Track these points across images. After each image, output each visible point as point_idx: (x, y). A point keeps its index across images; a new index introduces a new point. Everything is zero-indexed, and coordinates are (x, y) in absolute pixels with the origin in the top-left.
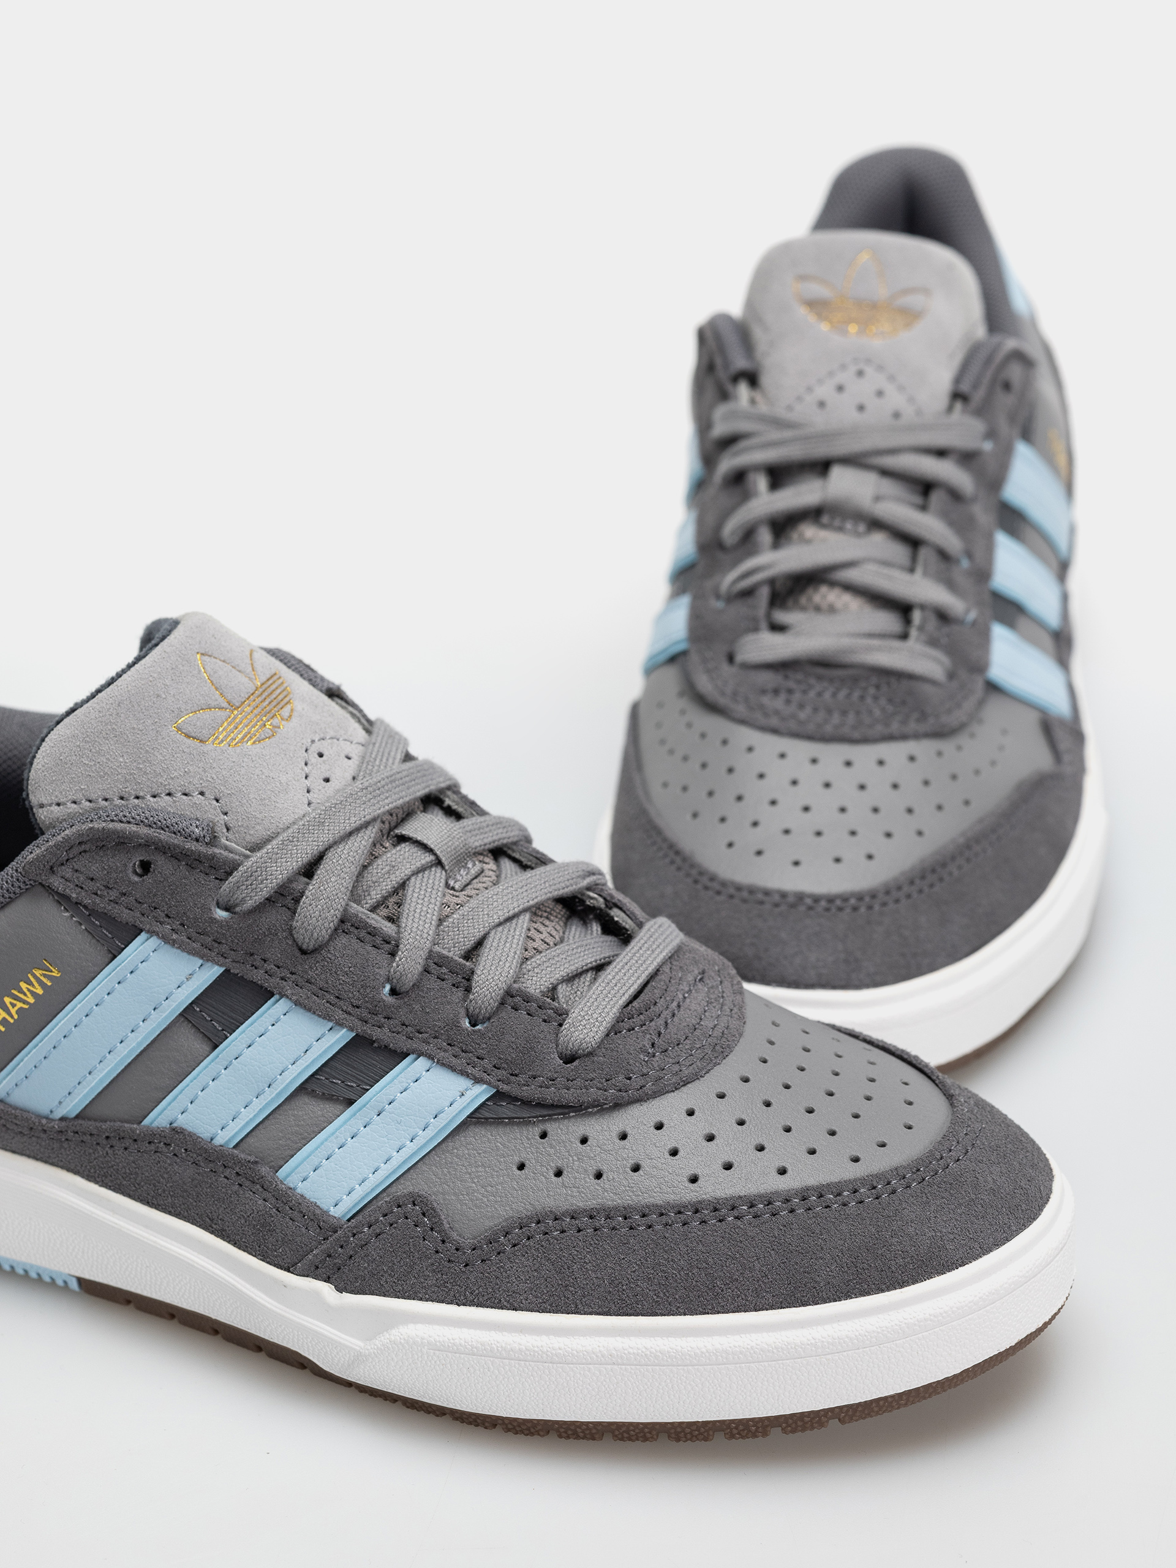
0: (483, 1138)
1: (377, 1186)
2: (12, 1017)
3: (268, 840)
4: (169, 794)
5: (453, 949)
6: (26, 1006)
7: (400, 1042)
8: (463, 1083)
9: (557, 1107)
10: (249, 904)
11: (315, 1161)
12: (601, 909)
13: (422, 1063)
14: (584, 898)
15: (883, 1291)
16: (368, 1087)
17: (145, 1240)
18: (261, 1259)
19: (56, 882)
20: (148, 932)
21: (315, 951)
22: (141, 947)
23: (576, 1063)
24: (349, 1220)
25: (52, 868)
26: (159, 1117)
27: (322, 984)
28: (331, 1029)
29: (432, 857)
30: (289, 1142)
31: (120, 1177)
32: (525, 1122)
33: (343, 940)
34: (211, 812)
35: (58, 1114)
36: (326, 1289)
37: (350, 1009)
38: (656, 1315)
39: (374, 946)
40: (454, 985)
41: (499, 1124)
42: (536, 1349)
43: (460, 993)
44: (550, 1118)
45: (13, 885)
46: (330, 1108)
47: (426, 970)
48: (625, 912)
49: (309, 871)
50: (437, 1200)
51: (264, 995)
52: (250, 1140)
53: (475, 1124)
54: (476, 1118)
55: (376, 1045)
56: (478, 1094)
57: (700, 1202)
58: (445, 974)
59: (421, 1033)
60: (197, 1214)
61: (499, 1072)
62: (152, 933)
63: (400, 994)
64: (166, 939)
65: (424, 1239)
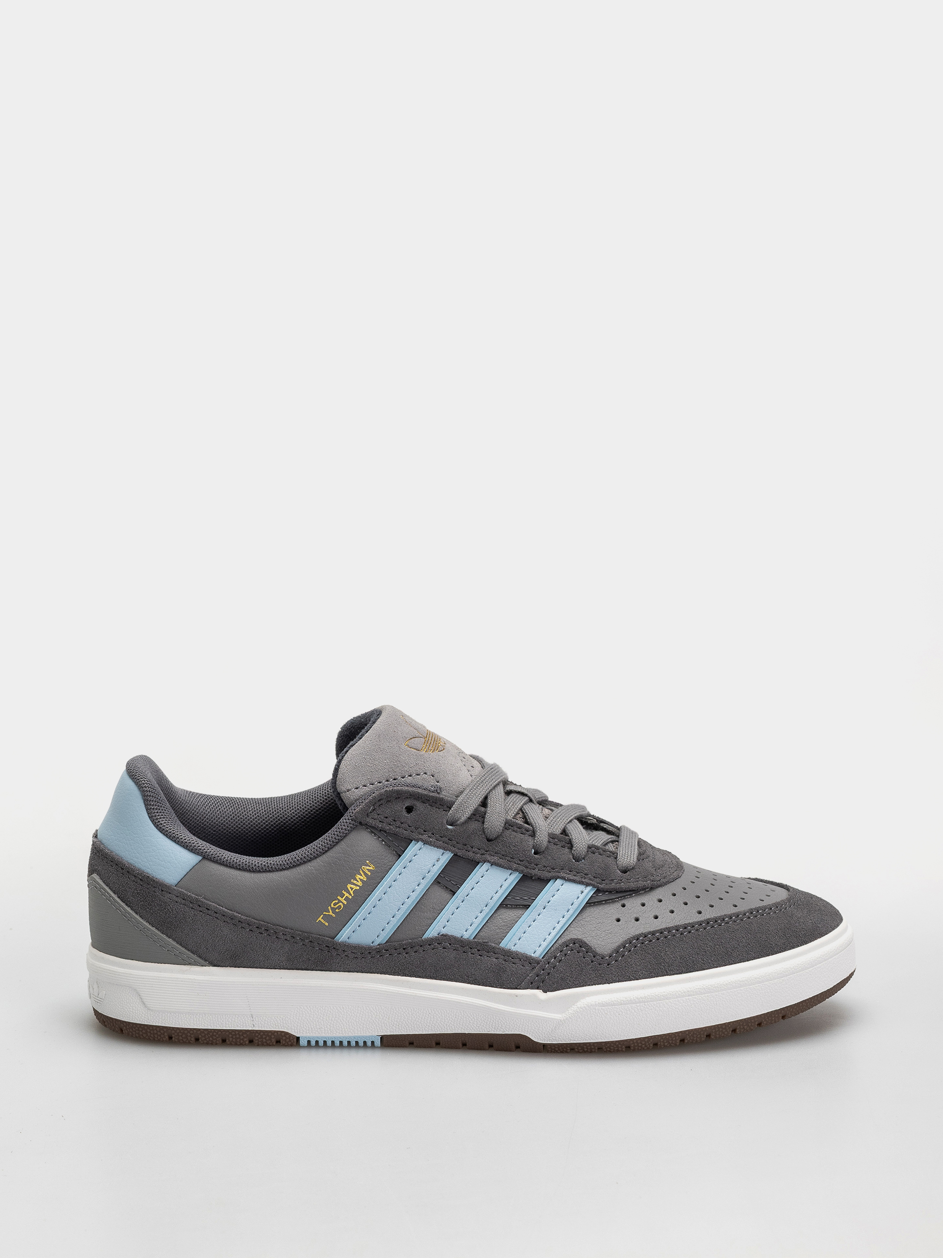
0: (596, 912)
1: (552, 940)
2: (351, 895)
3: (462, 792)
4: (410, 776)
5: (558, 831)
6: (358, 888)
7: (545, 875)
8: (581, 887)
9: (627, 891)
10: (463, 819)
11: (518, 934)
12: (596, 824)
13: (559, 882)
14: (587, 820)
15: (799, 946)
16: (534, 898)
17: (431, 997)
18: (500, 988)
19: (370, 821)
20: (415, 840)
21: (496, 838)
22: (414, 848)
23: (628, 873)
24: (543, 958)
25: (367, 814)
26: (432, 932)
27: (503, 853)
28: (511, 874)
29: (527, 798)
30: (501, 930)
31: (414, 967)
32: (613, 901)
33: (508, 832)
34: (430, 782)
35: (376, 943)
36: (538, 993)
37: (519, 862)
38: (704, 969)
39: (522, 833)
40: (562, 847)
41: (601, 904)
42: (653, 995)
43: (567, 850)
44: (624, 897)
45: (330, 841)
46: (519, 912)
47: (549, 842)
48: (607, 824)
49: (484, 803)
50: (588, 940)
51: (475, 864)
52: (481, 934)
53: (589, 906)
54: (590, 904)
55: (534, 878)
56: (589, 892)
57: (709, 919)
58: (557, 842)
59: (554, 869)
60: (459, 976)
61: (597, 879)
62: (417, 840)
63: (540, 852)
64: (426, 843)
65: (584, 958)
